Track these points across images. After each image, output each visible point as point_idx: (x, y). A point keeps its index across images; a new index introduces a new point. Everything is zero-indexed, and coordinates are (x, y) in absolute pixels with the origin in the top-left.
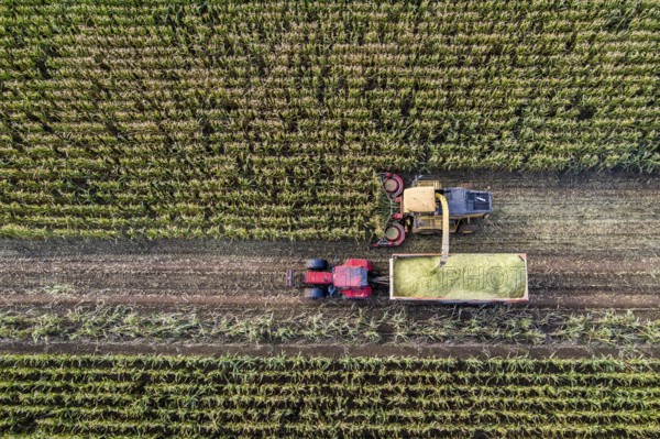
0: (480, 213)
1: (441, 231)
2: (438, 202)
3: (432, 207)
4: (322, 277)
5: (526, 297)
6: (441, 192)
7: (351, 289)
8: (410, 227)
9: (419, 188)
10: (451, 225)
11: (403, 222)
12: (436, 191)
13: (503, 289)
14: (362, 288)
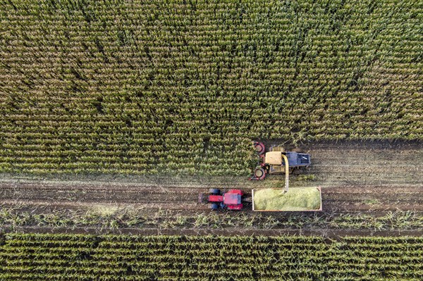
0: (304, 165)
1: (285, 174)
2: (283, 159)
3: (280, 162)
4: (218, 198)
5: (321, 209)
6: (285, 154)
7: (233, 205)
8: (268, 170)
9: (273, 152)
10: (289, 170)
11: (264, 168)
12: (282, 153)
13: (309, 205)
14: (238, 204)
